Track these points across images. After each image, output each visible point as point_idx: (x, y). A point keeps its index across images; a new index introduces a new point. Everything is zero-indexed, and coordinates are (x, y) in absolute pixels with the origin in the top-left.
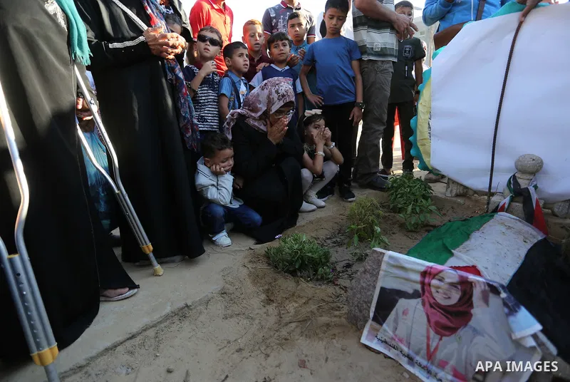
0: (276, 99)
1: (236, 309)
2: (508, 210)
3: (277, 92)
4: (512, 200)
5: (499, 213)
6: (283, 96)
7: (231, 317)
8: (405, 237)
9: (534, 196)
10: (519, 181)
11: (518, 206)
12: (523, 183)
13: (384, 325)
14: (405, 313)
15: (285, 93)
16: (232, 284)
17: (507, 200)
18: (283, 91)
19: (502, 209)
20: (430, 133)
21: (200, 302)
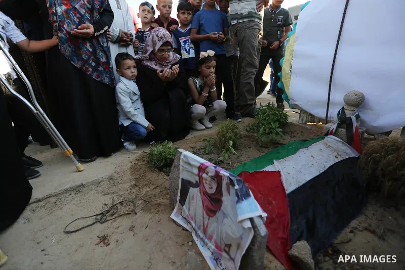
0: (157, 41)
1: (114, 189)
2: (335, 134)
3: (157, 36)
4: (339, 126)
5: (328, 136)
6: (162, 38)
7: (108, 194)
8: (257, 151)
9: (355, 124)
10: (346, 111)
11: (343, 131)
12: (348, 113)
13: (184, 206)
14: (193, 198)
15: (163, 36)
16: (118, 173)
17: (335, 126)
18: (161, 35)
19: (331, 134)
20: (291, 71)
21: (93, 183)
